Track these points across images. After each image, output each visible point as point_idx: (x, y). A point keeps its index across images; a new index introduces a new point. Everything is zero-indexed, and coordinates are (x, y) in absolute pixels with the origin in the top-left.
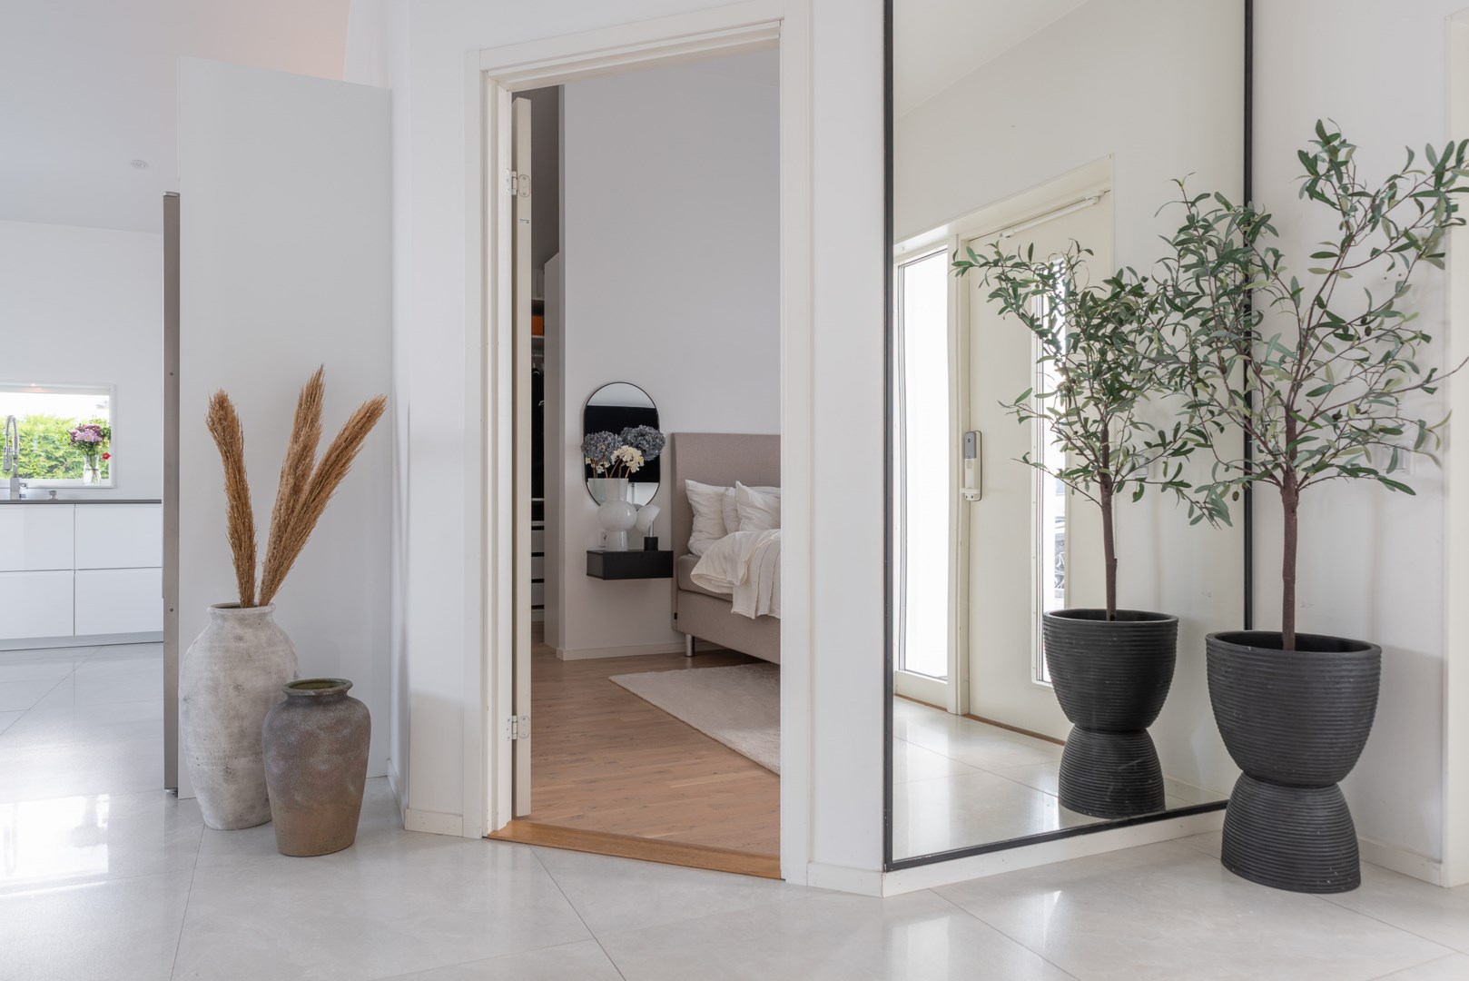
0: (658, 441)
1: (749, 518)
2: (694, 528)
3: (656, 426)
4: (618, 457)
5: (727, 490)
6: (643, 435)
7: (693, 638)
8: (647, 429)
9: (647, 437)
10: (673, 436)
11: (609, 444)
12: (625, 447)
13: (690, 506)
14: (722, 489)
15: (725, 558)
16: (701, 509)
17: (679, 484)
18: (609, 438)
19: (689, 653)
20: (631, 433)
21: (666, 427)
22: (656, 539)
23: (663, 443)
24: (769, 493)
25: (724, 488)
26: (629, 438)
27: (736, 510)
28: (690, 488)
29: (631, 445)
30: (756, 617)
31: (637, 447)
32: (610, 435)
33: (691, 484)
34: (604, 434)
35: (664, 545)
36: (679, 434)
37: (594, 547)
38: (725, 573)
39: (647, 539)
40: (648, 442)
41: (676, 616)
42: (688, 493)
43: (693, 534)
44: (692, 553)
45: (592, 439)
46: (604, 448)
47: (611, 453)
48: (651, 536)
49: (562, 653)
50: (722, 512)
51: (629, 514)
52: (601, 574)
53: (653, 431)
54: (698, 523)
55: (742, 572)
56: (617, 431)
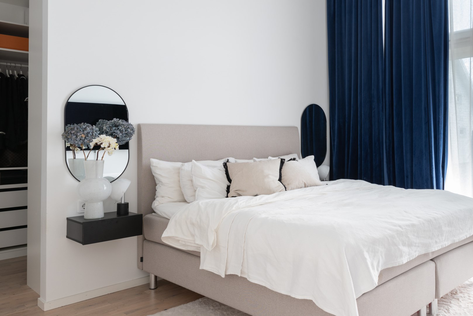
0: (129, 130)
1: (202, 187)
2: (157, 193)
3: (126, 119)
4: (96, 144)
5: (182, 165)
6: (116, 126)
7: (156, 277)
8: (120, 121)
9: (120, 128)
10: (139, 126)
11: (88, 133)
12: (103, 136)
13: (153, 177)
14: (179, 164)
15: (193, 224)
16: (163, 180)
17: (144, 161)
18: (88, 129)
19: (153, 286)
20: (107, 124)
21: (134, 119)
22: (126, 205)
23: (134, 132)
24: (214, 167)
25: (180, 163)
26: (104, 128)
27: (192, 181)
28: (154, 165)
29: (107, 133)
30: (226, 275)
31: (112, 135)
32: (88, 126)
33: (155, 162)
34: (83, 125)
35: (133, 209)
36: (145, 125)
37: (73, 213)
38: (193, 236)
39: (119, 206)
40: (121, 131)
41: (142, 260)
42: (153, 169)
43: (157, 199)
44: (155, 212)
45: (72, 129)
46: (84, 136)
47: (91, 141)
48: (123, 202)
49: (43, 304)
50: (179, 181)
51: (105, 188)
52: (81, 240)
53: (125, 123)
54: (160, 190)
55: (212, 239)
56: (93, 123)
